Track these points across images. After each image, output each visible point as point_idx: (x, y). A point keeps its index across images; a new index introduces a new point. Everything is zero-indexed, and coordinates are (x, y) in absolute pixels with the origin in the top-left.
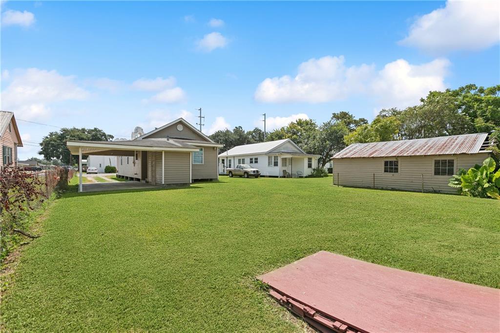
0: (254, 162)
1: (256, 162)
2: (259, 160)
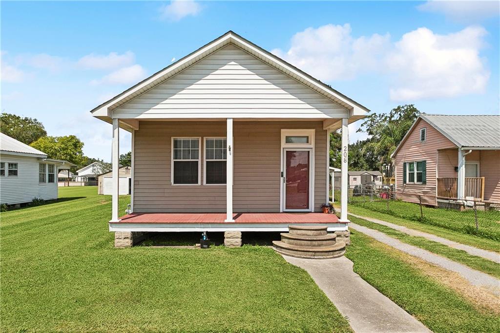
0: (6, 173)
1: (13, 173)
2: (20, 169)
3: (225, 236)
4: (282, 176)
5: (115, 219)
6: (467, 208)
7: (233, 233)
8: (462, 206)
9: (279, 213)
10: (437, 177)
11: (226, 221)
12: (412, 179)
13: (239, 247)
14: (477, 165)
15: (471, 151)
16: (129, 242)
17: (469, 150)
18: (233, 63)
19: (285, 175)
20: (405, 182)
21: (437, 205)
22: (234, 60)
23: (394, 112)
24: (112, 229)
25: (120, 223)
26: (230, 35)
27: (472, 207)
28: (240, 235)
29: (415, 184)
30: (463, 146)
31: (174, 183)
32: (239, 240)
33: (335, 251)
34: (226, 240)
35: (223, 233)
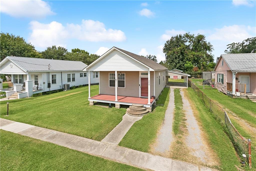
0: (83, 76)
3: (116, 105)
4: (140, 86)
5: (89, 97)
6: (236, 97)
7: (118, 104)
8: (234, 96)
9: (139, 97)
10: (227, 82)
11: (115, 101)
12: (220, 81)
13: (119, 108)
14: (248, 77)
15: (237, 73)
16: (92, 104)
17: (236, 73)
18: (116, 55)
19: (140, 85)
20: (218, 82)
21: (226, 93)
22: (117, 54)
23: (245, 42)
24: (89, 100)
25: (90, 99)
26: (114, 48)
27: (239, 97)
28: (119, 105)
29: (220, 83)
30: (233, 71)
31: (110, 86)
32: (119, 106)
33: (139, 114)
34: (116, 106)
35: (115, 104)
